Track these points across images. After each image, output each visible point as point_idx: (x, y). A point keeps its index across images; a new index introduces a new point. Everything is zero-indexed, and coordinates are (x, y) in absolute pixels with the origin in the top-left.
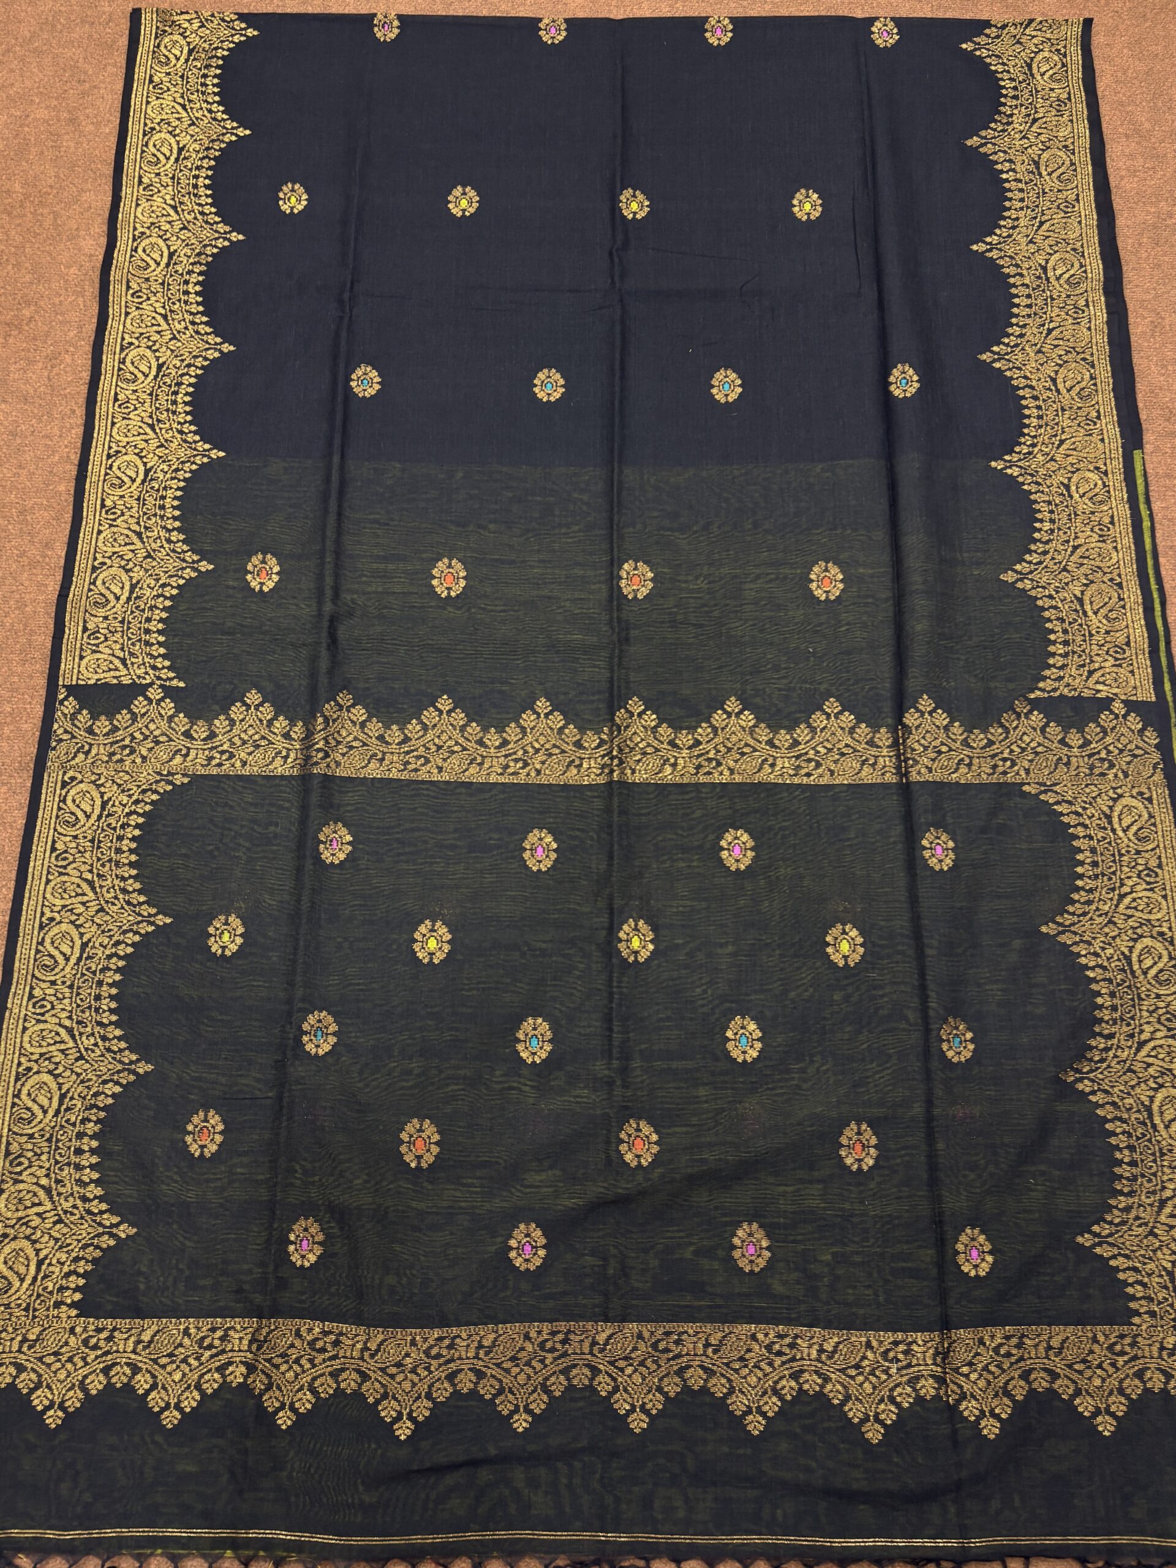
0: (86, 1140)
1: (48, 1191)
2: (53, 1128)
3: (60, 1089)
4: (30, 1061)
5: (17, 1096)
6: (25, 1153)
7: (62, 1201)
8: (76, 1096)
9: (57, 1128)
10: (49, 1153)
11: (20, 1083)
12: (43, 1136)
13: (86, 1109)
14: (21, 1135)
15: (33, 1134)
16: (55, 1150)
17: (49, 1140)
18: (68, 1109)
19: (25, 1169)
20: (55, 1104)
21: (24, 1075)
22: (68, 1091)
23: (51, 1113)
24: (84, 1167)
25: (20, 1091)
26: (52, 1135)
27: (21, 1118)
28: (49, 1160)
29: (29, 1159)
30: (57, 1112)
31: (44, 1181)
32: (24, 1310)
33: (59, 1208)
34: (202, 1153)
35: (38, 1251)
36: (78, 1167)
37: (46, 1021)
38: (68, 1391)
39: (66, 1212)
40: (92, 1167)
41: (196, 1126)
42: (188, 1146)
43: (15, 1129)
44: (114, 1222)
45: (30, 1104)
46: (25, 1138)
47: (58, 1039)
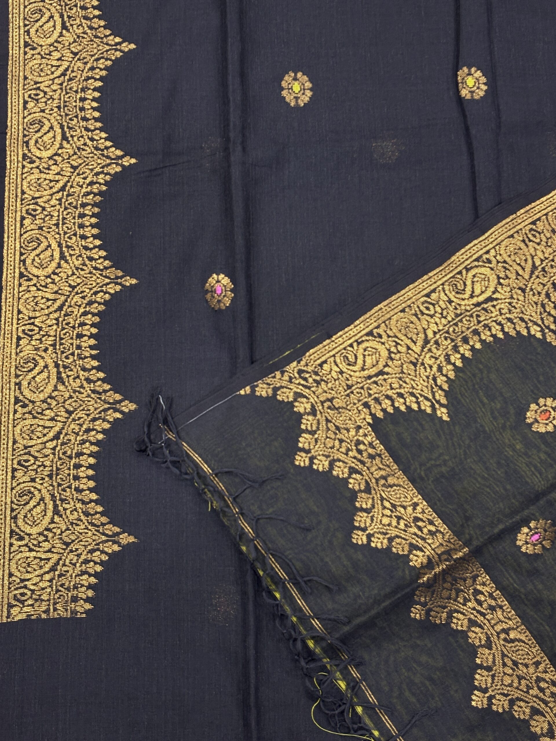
0: (476, 338)
1: (426, 341)
2: (467, 311)
3: (494, 293)
4: (495, 257)
5: (468, 270)
6: (436, 306)
7: (428, 356)
8: (498, 307)
9: (468, 314)
10: (449, 322)
11: (476, 263)
12: (456, 309)
13: (495, 321)
14: (446, 294)
15: (453, 302)
16: (454, 324)
17: (457, 315)
18: (485, 309)
19: (427, 315)
20: (481, 299)
21: (484, 262)
22: (497, 299)
23: (475, 300)
24: (459, 352)
25: (472, 268)
26: (461, 314)
27: (456, 285)
28: (445, 326)
29: (436, 312)
30: (478, 304)
31: (430, 335)
32: (347, 385)
33: (422, 357)
34: (532, 424)
35: (387, 365)
36: (456, 348)
37: (527, 246)
38: (323, 455)
39: (423, 364)
40: (463, 357)
41: (545, 405)
42: (528, 411)
43: (446, 287)
44: (442, 402)
45: (469, 283)
46: (446, 299)
47: (523, 264)
